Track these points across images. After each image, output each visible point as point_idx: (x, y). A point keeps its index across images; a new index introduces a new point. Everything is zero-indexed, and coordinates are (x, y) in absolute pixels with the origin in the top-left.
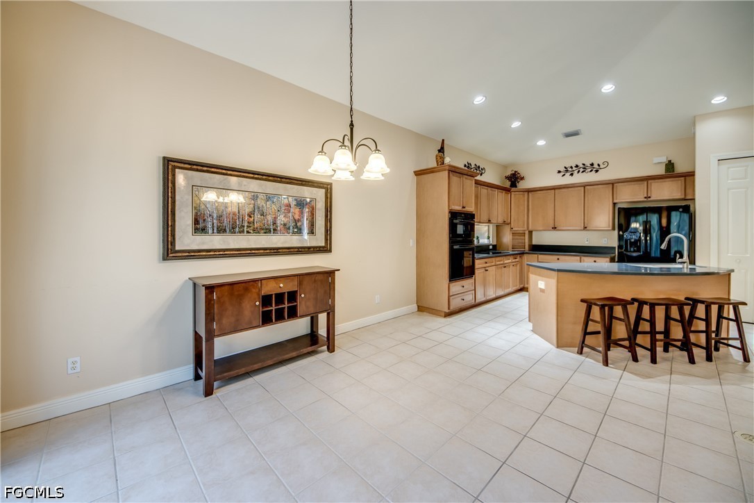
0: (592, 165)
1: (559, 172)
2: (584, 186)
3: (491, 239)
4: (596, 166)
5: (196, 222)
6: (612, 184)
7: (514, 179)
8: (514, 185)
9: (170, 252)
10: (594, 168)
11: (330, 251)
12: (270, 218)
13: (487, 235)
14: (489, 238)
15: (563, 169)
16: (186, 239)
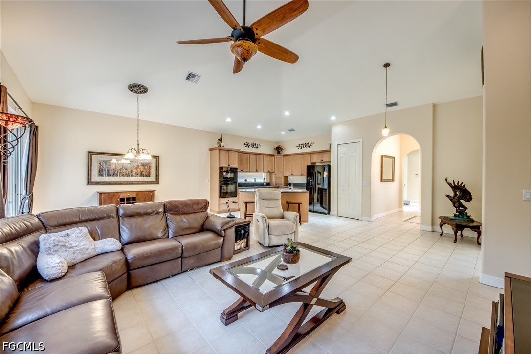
0: (308, 144)
1: (297, 146)
2: (302, 154)
3: (266, 180)
4: (309, 144)
5: (99, 172)
6: (311, 153)
7: (279, 150)
8: (279, 153)
9: (90, 182)
10: (308, 145)
11: (158, 183)
12: (129, 171)
13: (263, 178)
14: (264, 179)
15: (298, 145)
16: (95, 178)
